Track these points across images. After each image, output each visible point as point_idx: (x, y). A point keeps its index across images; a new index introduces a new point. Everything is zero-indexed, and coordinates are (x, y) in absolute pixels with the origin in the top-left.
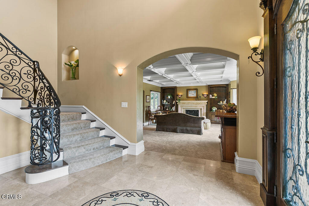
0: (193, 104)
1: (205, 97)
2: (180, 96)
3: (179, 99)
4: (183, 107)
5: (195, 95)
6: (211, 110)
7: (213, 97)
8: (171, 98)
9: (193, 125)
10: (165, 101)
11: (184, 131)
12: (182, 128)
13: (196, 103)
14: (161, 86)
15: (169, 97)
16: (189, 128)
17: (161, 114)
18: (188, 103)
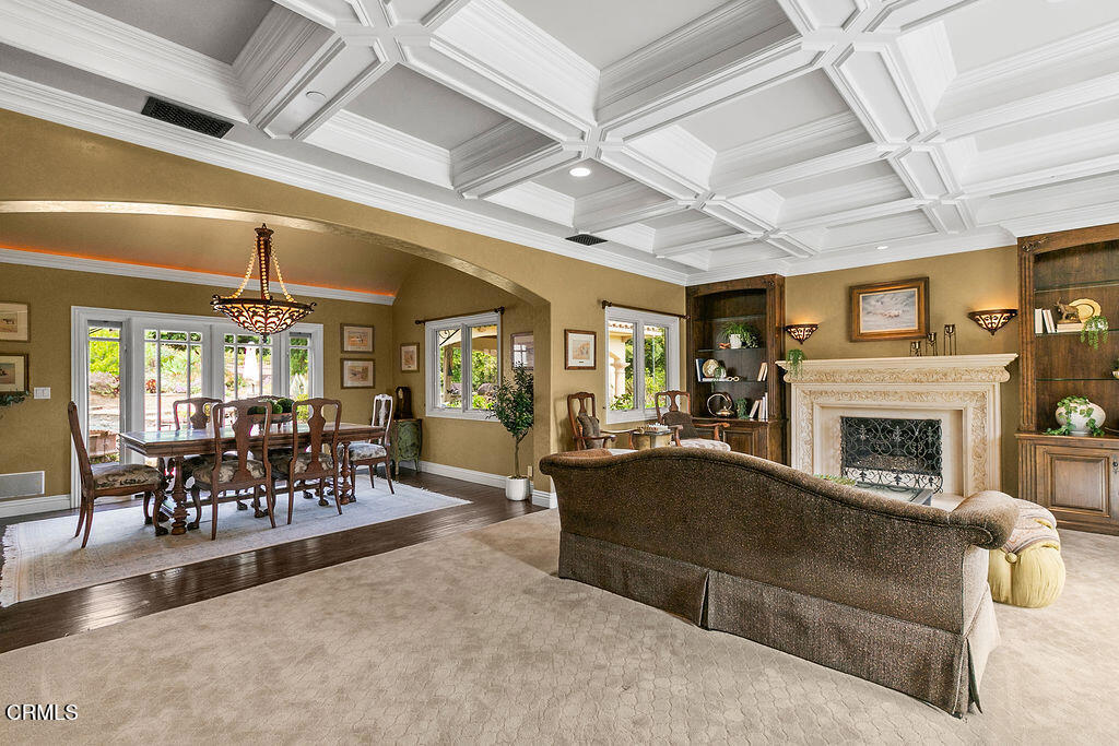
0: (896, 376)
1: (993, 331)
2: (801, 334)
3: (796, 353)
4: (823, 400)
5: (909, 321)
6: (1047, 420)
7: (1065, 328)
8: (744, 344)
9: (853, 581)
10: (711, 366)
11: (765, 621)
12: (748, 595)
13: (919, 371)
14: (685, 284)
15: (735, 341)
16: (812, 610)
17: (661, 443)
18: (858, 376)
